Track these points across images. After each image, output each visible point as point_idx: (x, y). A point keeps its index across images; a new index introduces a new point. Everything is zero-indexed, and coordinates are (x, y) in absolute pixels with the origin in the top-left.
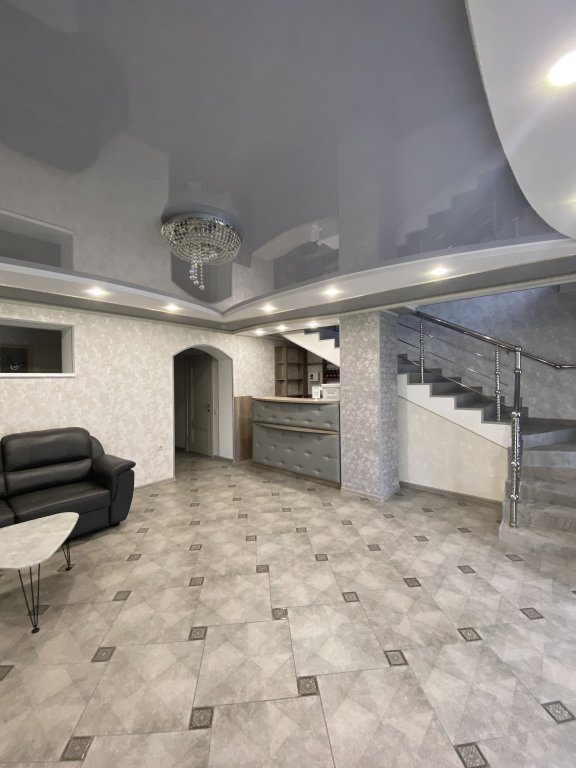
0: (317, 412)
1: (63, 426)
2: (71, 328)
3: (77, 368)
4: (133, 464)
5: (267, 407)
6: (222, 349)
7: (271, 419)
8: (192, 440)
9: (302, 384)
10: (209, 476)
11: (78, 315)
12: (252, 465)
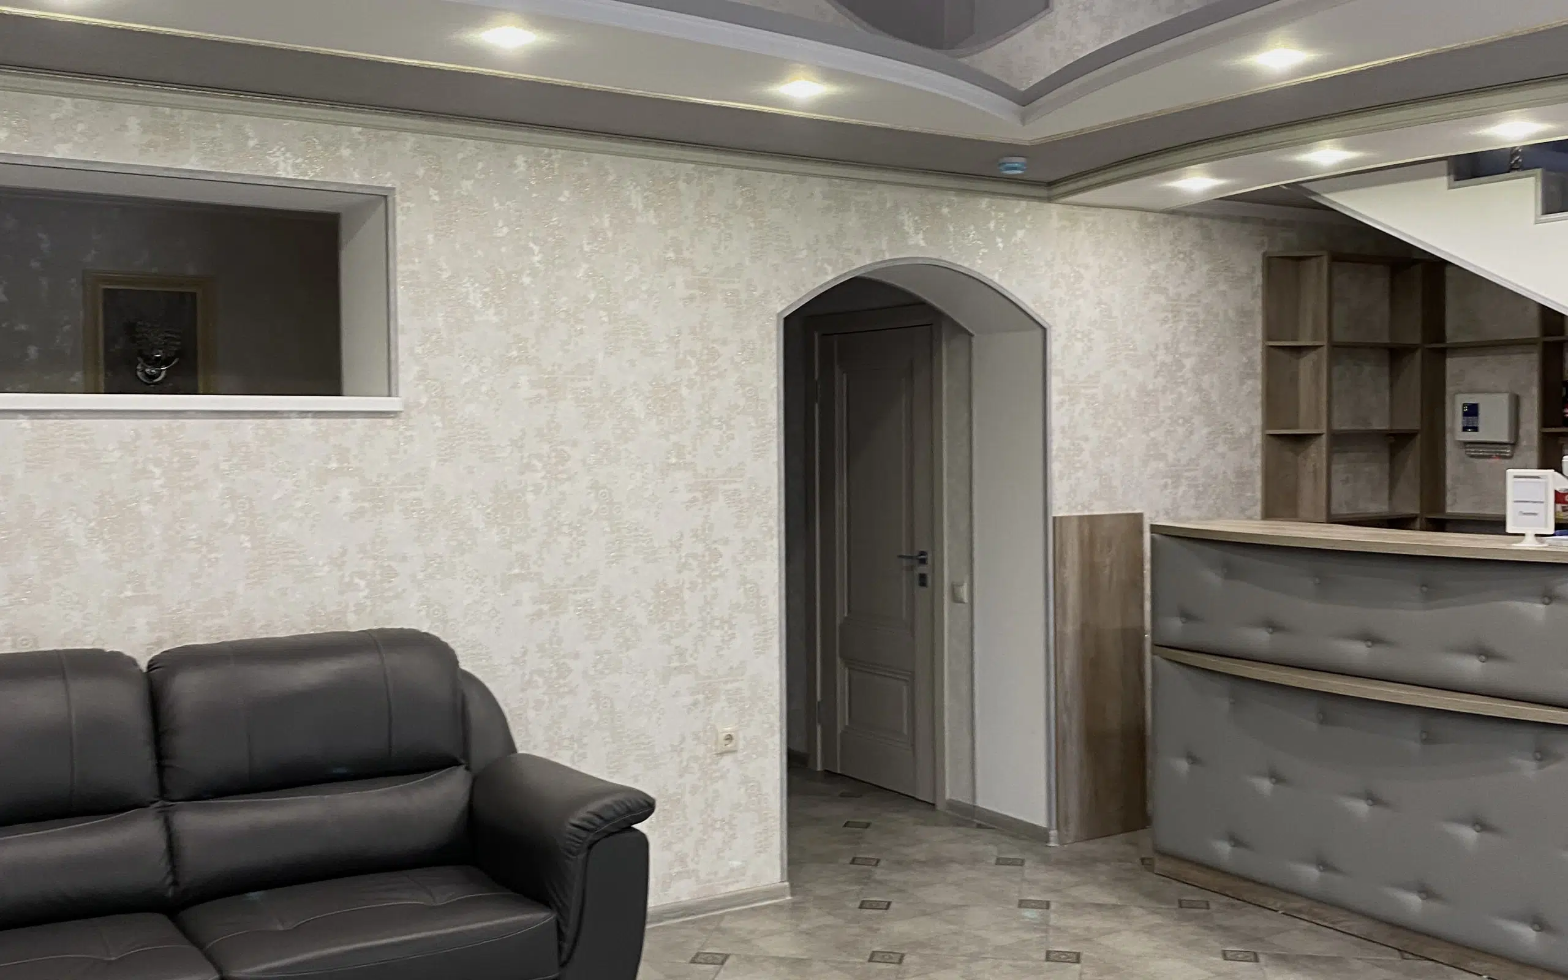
0: (1537, 610)
1: (356, 623)
2: (383, 199)
3: (407, 373)
4: (645, 807)
5: (1230, 572)
6: (995, 277)
7: (1260, 639)
8: (842, 720)
9: (1412, 459)
10: (942, 894)
11: (410, 141)
12: (1146, 863)
